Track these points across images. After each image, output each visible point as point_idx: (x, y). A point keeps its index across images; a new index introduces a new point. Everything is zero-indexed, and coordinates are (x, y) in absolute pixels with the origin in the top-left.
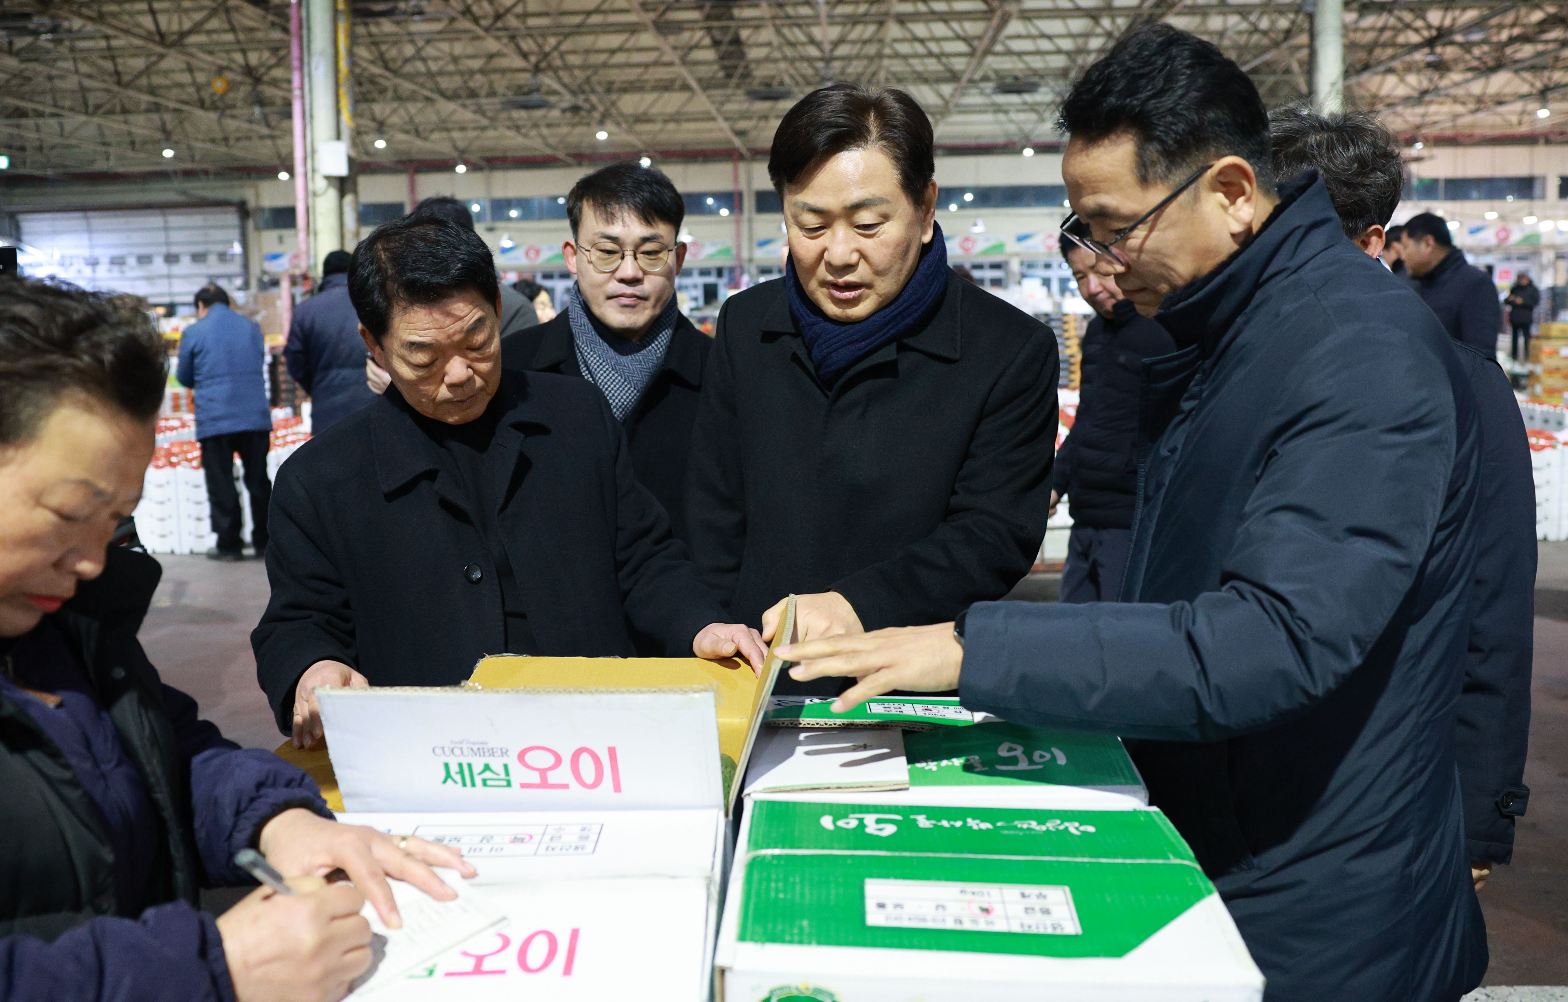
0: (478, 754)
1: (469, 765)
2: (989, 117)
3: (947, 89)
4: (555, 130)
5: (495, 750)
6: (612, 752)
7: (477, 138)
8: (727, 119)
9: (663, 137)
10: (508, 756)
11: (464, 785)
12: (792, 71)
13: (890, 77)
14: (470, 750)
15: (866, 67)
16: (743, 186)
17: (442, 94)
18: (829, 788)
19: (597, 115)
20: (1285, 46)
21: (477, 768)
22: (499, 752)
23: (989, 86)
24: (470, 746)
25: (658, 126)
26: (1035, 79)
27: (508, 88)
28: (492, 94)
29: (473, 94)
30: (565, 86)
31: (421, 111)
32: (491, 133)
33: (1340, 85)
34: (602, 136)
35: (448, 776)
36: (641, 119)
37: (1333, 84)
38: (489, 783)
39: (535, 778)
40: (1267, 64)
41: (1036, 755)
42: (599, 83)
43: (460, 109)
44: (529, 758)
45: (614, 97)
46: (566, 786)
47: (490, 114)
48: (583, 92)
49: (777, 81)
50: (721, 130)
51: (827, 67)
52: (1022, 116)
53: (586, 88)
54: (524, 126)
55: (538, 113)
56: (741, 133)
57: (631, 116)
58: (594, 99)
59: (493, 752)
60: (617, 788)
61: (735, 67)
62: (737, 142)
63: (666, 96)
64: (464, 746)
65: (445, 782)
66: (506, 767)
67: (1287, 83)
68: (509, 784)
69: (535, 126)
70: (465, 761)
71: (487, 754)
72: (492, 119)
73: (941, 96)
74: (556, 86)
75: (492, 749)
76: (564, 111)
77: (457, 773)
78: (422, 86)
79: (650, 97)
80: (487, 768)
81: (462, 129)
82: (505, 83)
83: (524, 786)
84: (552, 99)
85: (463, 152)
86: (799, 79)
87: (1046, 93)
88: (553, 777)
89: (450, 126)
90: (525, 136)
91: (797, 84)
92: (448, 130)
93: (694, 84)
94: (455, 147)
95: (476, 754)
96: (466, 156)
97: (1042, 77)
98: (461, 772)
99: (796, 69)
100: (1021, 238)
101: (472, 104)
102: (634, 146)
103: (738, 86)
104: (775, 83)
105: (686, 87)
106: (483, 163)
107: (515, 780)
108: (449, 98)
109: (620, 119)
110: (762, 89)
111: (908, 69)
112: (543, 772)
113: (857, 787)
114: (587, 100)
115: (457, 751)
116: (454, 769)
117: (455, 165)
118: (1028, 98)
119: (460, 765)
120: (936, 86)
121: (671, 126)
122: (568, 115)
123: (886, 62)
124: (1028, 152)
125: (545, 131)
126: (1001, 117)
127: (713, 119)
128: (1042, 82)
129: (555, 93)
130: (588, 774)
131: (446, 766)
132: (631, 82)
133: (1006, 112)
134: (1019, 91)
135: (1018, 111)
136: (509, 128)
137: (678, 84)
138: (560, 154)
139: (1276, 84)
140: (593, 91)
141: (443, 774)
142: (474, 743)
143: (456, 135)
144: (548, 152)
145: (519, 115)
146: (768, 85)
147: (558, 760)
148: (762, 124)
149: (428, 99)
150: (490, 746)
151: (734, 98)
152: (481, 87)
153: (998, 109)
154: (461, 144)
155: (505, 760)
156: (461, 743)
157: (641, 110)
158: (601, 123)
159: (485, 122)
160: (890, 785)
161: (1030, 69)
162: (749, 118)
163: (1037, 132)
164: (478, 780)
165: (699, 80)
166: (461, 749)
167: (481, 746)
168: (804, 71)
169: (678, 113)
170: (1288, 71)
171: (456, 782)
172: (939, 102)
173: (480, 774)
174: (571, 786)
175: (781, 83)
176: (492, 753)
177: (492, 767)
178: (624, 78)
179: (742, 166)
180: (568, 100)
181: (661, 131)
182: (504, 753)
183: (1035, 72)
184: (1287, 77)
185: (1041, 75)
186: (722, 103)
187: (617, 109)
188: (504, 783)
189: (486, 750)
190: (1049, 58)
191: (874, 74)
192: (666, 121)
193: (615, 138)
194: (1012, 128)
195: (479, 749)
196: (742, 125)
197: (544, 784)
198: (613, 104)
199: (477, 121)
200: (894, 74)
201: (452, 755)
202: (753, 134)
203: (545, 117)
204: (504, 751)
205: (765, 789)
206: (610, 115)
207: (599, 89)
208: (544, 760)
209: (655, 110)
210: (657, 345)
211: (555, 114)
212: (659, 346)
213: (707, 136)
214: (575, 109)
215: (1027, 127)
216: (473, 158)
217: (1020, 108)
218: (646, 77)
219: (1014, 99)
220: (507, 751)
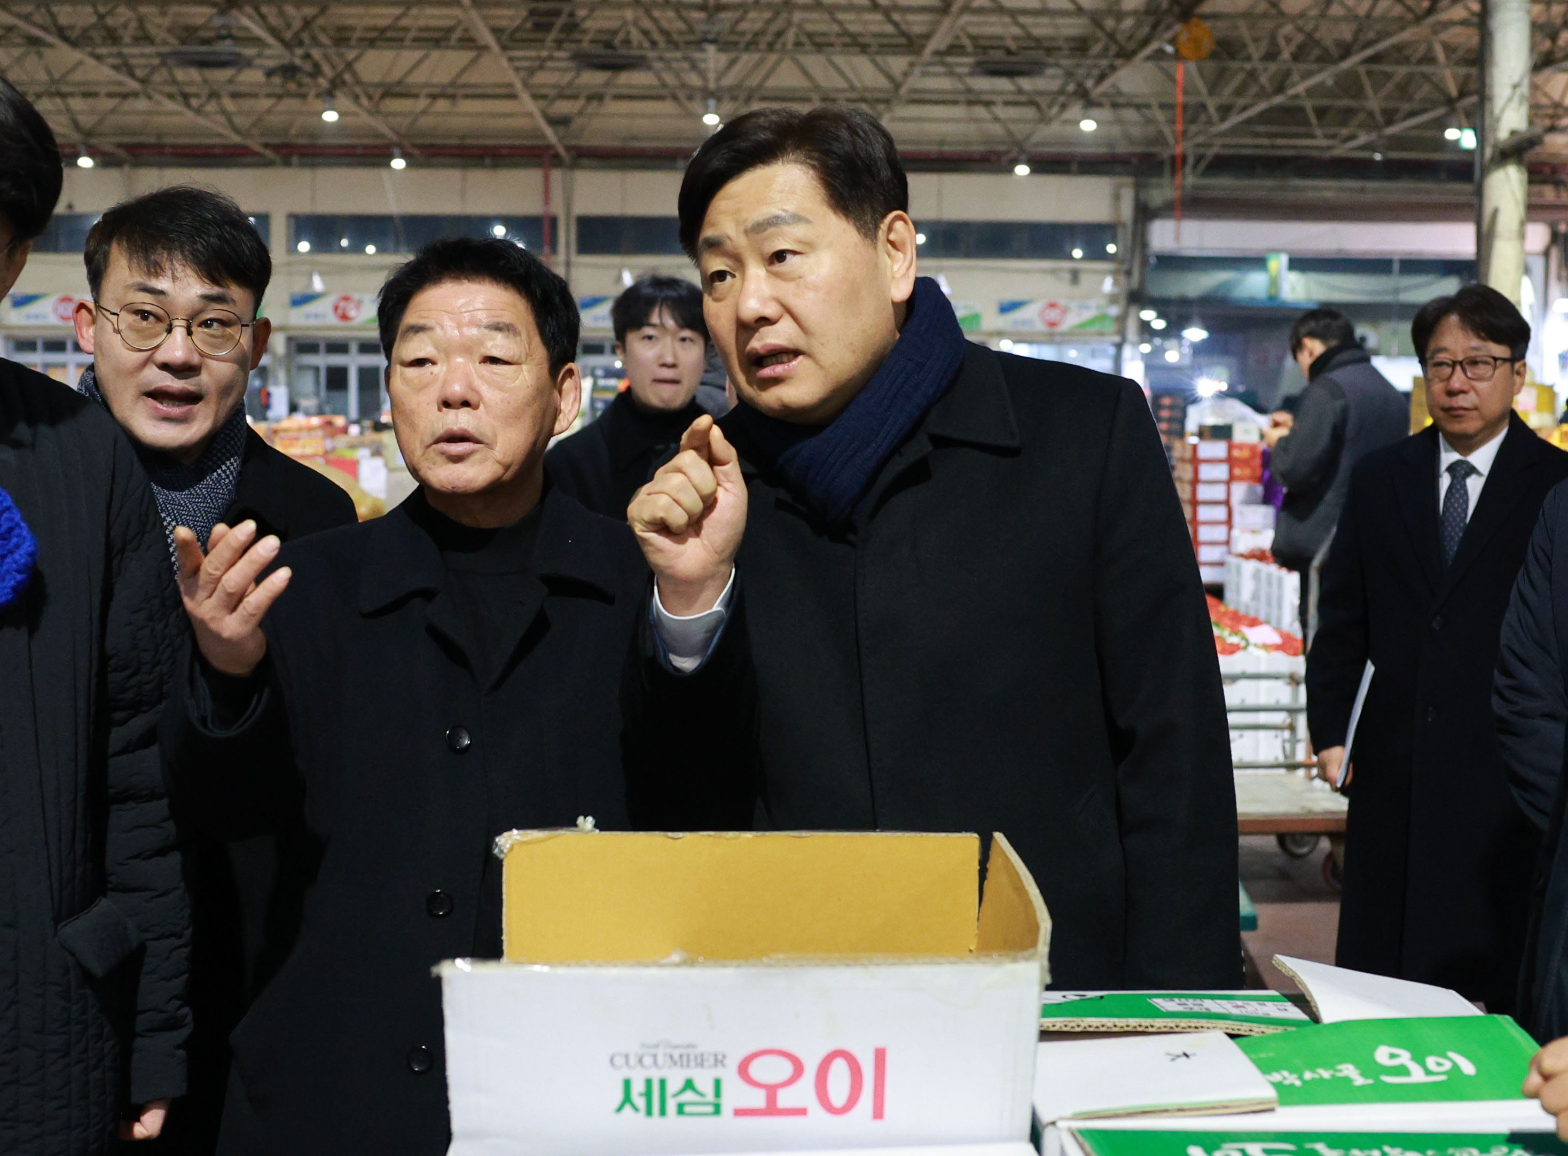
0: (679, 1063)
1: (663, 1083)
2: (959, 111)
3: (897, 63)
4: (247, 104)
5: (706, 1057)
6: (880, 1056)
7: (113, 111)
8: (535, 97)
9: (426, 122)
10: (723, 1065)
11: (649, 1112)
12: (647, 24)
13: (804, 39)
14: (668, 1058)
15: (769, 22)
16: (557, 208)
17: (62, 33)
18: (1166, 1111)
19: (323, 82)
20: (1430, 20)
21: (674, 1085)
22: (712, 1060)
23: (964, 62)
24: (669, 1051)
25: (422, 103)
26: (1039, 55)
27: (170, 30)
28: (144, 38)
29: (112, 37)
30: (273, 31)
31: (19, 60)
32: (141, 104)
33: (1525, 89)
34: (330, 116)
35: (627, 1098)
36: (392, 91)
37: (1515, 87)
38: (687, 1109)
39: (758, 1099)
40: (1398, 48)
41: (1431, 1062)
42: (323, 29)
43: (91, 62)
44: (755, 1070)
45: (351, 55)
46: (802, 1112)
47: (139, 73)
48: (301, 44)
49: (621, 36)
50: (530, 115)
51: (710, 19)
52: (1013, 112)
53: (306, 37)
54: (197, 96)
55: (222, 75)
56: (559, 122)
57: (378, 85)
58: (316, 53)
59: (702, 1060)
60: (878, 1113)
61: (557, 13)
62: (550, 134)
63: (435, 54)
64: (660, 1052)
65: (619, 1109)
66: (718, 1083)
67: (1426, 77)
68: (717, 1110)
69: (214, 95)
70: (656, 1075)
71: (692, 1064)
72: (143, 81)
73: (890, 77)
74: (258, 31)
75: (702, 1055)
76: (270, 73)
77: (641, 1095)
78: (26, 18)
79: (410, 56)
80: (689, 1085)
81: (87, 95)
82: (167, 21)
83: (739, 1112)
84: (249, 52)
85: (89, 134)
86: (657, 36)
87: (1054, 77)
88: (785, 1099)
89: (65, 89)
90: (198, 111)
91: (654, 44)
92: (63, 96)
93: (488, 38)
94: (76, 125)
95: (675, 1063)
96: (94, 141)
97: (1049, 51)
98: (648, 1094)
99: (655, 21)
100: (1007, 308)
101: (110, 55)
102: (380, 136)
103: (559, 44)
104: (617, 41)
105: (468, 42)
106: (122, 153)
107: (729, 1102)
108: (74, 44)
109: (358, 90)
110: (599, 50)
111: (836, 28)
112: (771, 1091)
113: (1206, 1109)
114: (307, 56)
115: (648, 1061)
116: (638, 1087)
117: (77, 156)
118: (1026, 83)
119: (649, 1082)
120: (879, 59)
121: (442, 105)
122: (277, 80)
123: (797, 16)
124: (1022, 170)
125: (229, 104)
126: (980, 111)
127: (513, 96)
128: (1050, 60)
129: (257, 41)
130: (838, 1094)
131: (627, 1084)
132: (383, 30)
133: (988, 104)
134: (1010, 73)
135: (1007, 103)
136: (171, 96)
137: (457, 34)
138: (254, 144)
139: (1410, 77)
140: (315, 42)
141: (619, 1096)
142: (676, 1047)
143: (77, 104)
144: (236, 139)
145: (189, 75)
146: (608, 45)
147: (799, 1069)
148: (593, 107)
149: (34, 42)
150: (699, 1050)
151: (550, 64)
152: (125, 26)
153: (974, 100)
154: (86, 121)
155: (719, 1072)
156: (657, 1046)
157: (396, 75)
158: (328, 95)
159: (134, 85)
160: (1252, 1105)
161: (1029, 36)
162: (575, 97)
163: (1035, 139)
164: (671, 1105)
165: (496, 31)
166: (655, 1056)
167: (685, 1051)
168: (665, 24)
169: (452, 84)
170: (1429, 59)
171: (636, 1109)
172: (883, 82)
173: (675, 1095)
174: (810, 1112)
175: (627, 42)
176: (701, 1062)
177: (699, 1084)
178: (369, 22)
179: (556, 175)
180: (275, 54)
181: (424, 112)
182: (719, 1061)
183: (1038, 43)
184: (1425, 69)
185: (1048, 47)
186: (532, 71)
187: (354, 74)
188: (710, 1109)
189: (692, 1057)
190: (1060, 21)
191: (779, 34)
192: (434, 97)
193: (350, 120)
194: (996, 129)
195: (681, 1056)
196: (563, 107)
197: (771, 1109)
198: (349, 66)
199: (120, 83)
200: (810, 35)
201: (639, 1068)
202: (577, 123)
203: (230, 81)
204: (720, 1057)
205: (1075, 1115)
206: (344, 83)
207: (324, 39)
208: (778, 1070)
209: (418, 77)
210: (224, 472)
211: (252, 77)
212: (228, 472)
213: (501, 123)
214: (289, 71)
215: (1019, 130)
216: (106, 144)
217: (1011, 98)
218: (404, 22)
219: (1003, 84)
220: (724, 1056)
